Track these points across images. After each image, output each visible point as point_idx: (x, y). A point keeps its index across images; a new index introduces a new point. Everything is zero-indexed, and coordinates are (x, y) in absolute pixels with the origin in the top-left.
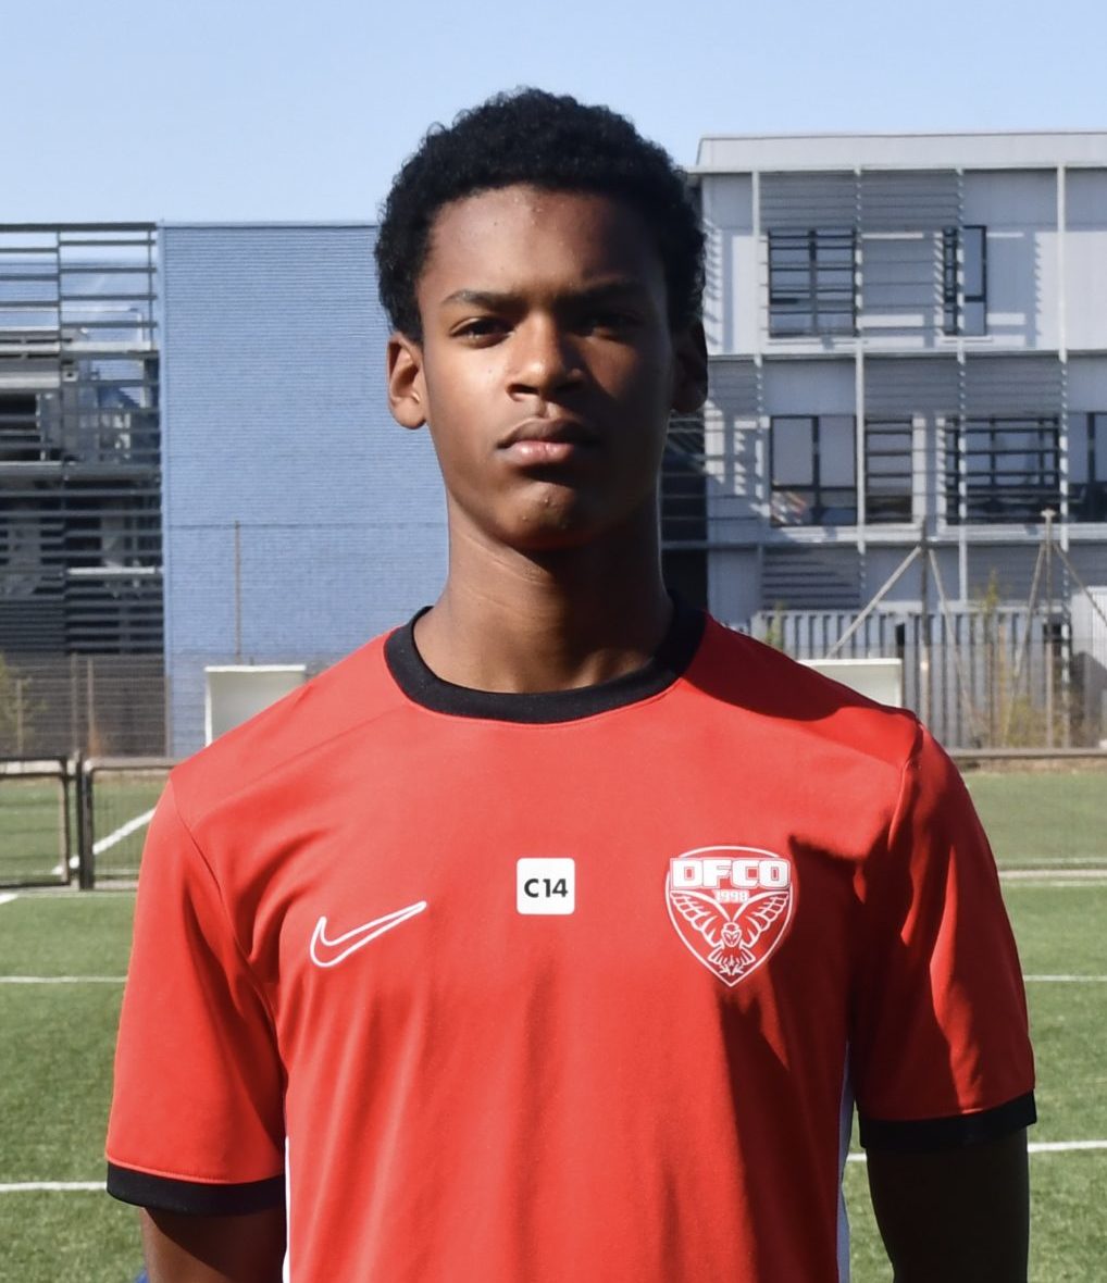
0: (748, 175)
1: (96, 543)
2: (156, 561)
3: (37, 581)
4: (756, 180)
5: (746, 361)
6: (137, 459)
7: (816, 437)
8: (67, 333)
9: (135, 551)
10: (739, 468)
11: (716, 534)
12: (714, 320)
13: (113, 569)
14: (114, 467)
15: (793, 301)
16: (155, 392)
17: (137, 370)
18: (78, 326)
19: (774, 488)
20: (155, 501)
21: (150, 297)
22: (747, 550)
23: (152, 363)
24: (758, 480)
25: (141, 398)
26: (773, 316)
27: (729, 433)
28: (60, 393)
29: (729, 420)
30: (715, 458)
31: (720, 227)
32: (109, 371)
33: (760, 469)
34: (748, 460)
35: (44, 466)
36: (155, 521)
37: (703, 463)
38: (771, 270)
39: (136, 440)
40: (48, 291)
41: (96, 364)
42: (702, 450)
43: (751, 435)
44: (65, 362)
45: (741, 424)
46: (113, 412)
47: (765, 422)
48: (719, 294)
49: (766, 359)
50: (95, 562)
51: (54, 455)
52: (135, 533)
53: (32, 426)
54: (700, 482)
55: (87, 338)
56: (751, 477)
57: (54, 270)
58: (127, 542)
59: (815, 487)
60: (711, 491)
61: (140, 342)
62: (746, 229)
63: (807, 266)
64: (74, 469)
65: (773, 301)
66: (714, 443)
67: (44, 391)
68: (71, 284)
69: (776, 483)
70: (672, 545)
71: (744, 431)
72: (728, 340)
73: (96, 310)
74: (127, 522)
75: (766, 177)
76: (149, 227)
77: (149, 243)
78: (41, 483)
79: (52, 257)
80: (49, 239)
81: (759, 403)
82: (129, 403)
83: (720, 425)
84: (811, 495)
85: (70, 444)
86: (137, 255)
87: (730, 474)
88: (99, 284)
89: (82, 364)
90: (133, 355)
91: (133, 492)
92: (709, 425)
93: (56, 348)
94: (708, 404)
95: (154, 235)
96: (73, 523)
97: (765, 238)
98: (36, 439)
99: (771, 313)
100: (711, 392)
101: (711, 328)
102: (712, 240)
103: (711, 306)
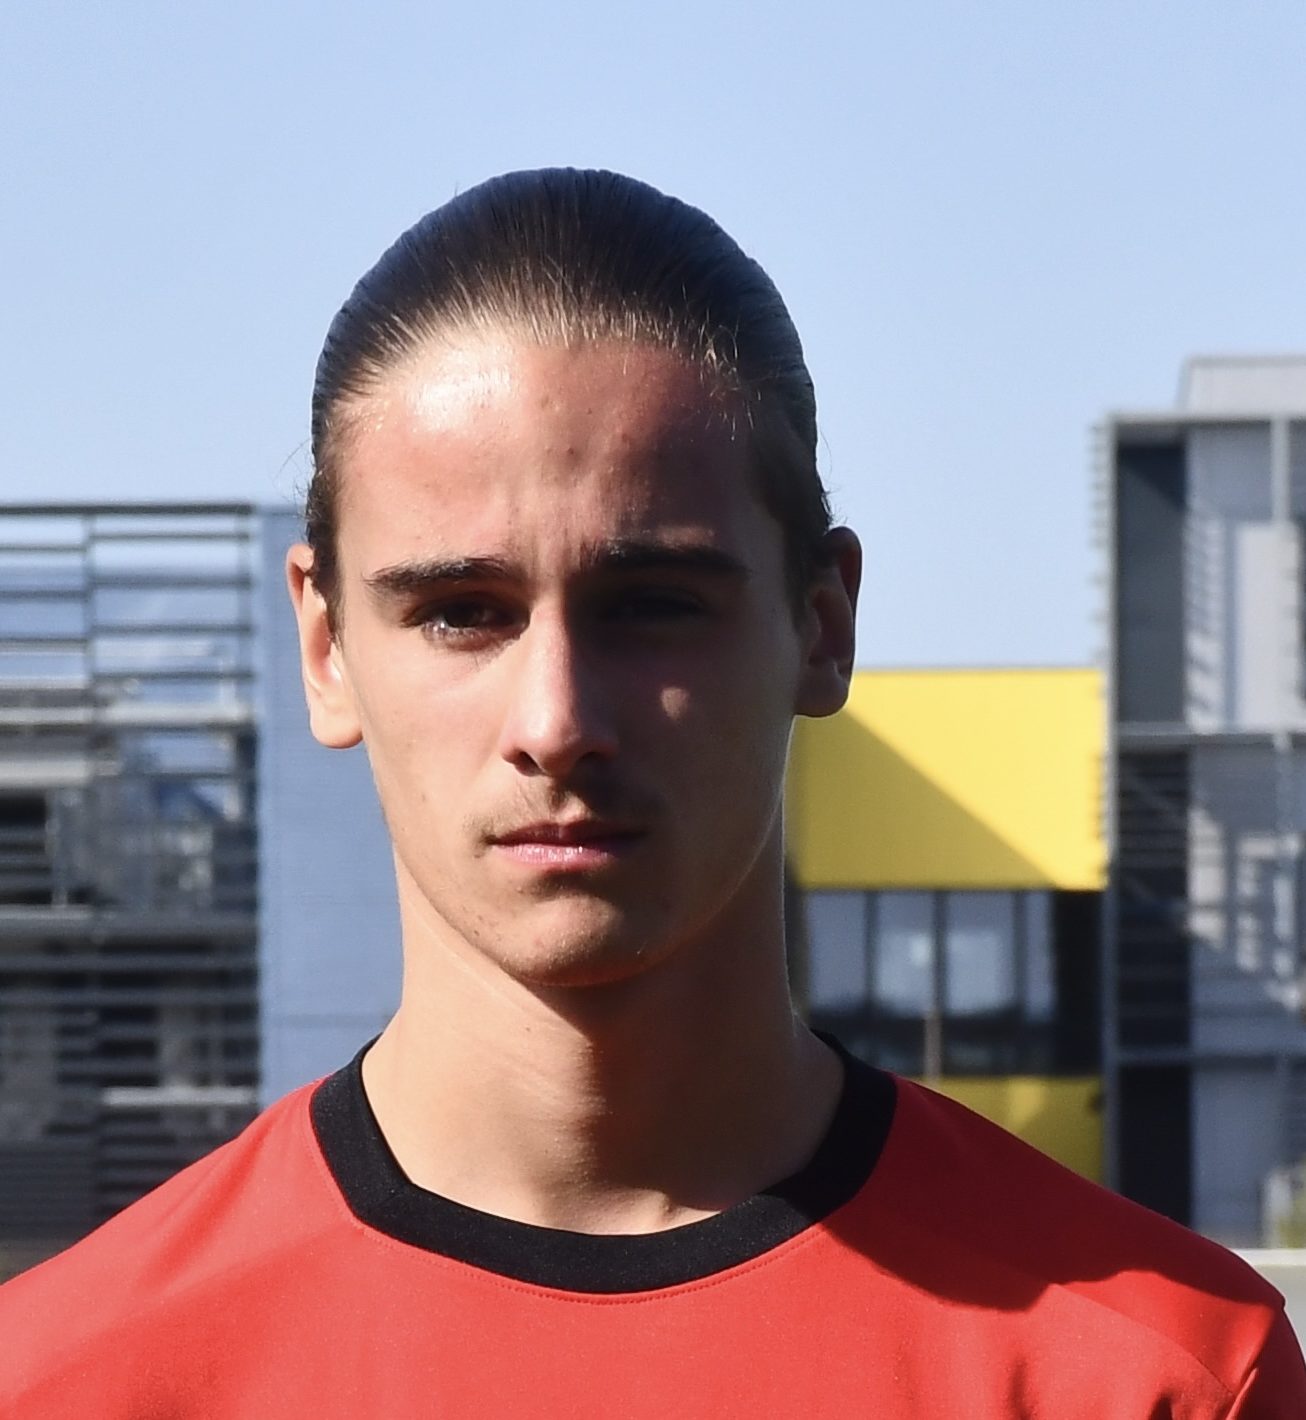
1: (149, 1049)
2: (249, 1079)
3: (49, 1113)
4: (1279, 432)
5: (1260, 744)
6: (223, 905)
8: (105, 690)
9: (217, 1063)
10: (1247, 923)
11: (1209, 1037)
12: (1204, 668)
13: (177, 1094)
14: (179, 920)
16: (250, 792)
17: (219, 753)
18: (119, 678)
20: (249, 977)
21: (243, 630)
22: (1259, 1064)
23: (246, 740)
24: (1281, 944)
25: (229, 803)
27: (1231, 864)
28: (90, 791)
29: (1231, 843)
30: (1209, 907)
31: (1217, 514)
32: (175, 756)
33: (1284, 925)
34: (1264, 909)
35: (64, 917)
36: (248, 1012)
37: (1186, 916)
39: (221, 874)
40: (67, 619)
41: (153, 744)
42: (1185, 894)
43: (1269, 869)
44: (99, 740)
45: (1257, 848)
46: (179, 825)
47: (1294, 845)
48: (1214, 625)
49: (1296, 740)
50: (149, 1081)
51: (82, 896)
52: (216, 1032)
53: (38, 848)
54: (1180, 948)
55: (135, 698)
56: (1268, 941)
57: (76, 583)
58: (201, 1048)
60: (1200, 963)
61: (225, 705)
62: (1261, 514)
64: (113, 922)
66: (1205, 882)
67: (62, 788)
68: (113, 607)
70: (1133, 1056)
71: (1256, 862)
72: (1230, 705)
73: (152, 653)
74: (203, 1014)
76: (242, 510)
77: (242, 537)
78: (56, 945)
79: (74, 561)
80: (70, 530)
82: (208, 812)
83: (1218, 852)
85: (107, 879)
86: (222, 557)
87: (1231, 934)
88: (156, 606)
89: (128, 744)
90: (214, 728)
91: (209, 963)
92: (1198, 852)
93: (79, 715)
94: (1197, 815)
95: (253, 525)
96: (111, 1014)
97: (1295, 529)
98: (46, 870)
100: (1199, 791)
101: (1203, 685)
102: (1204, 533)
103: (1202, 646)
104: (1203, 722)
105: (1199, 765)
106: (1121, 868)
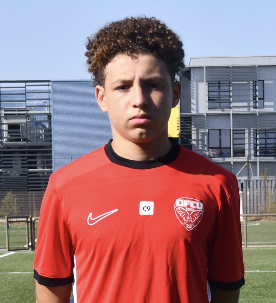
0: (203, 67)
1: (35, 163)
2: (51, 167)
3: (20, 173)
4: (204, 68)
5: (202, 115)
6: (46, 141)
7: (220, 135)
8: (28, 108)
9: (45, 165)
10: (200, 142)
12: (193, 104)
13: (40, 169)
15: (214, 100)
16: (50, 124)
17: (46, 118)
18: (30, 107)
19: (209, 148)
20: (51, 152)
21: (49, 99)
23: (50, 116)
24: (206, 146)
25: (47, 125)
26: (209, 104)
27: (198, 134)
28: (26, 124)
29: (198, 131)
30: (194, 140)
31: (195, 81)
33: (206, 143)
34: (203, 140)
35: (22, 143)
36: (51, 157)
37: (191, 142)
38: (208, 92)
39: (46, 136)
41: (35, 117)
42: (191, 138)
43: (203, 134)
44: (27, 116)
45: (201, 131)
46: (40, 129)
47: (207, 131)
48: (195, 98)
49: (207, 115)
50: (35, 168)
51: (25, 140)
52: (45, 160)
53: (19, 132)
54: (191, 146)
55: (33, 110)
56: (203, 145)
57: (24, 92)
58: (43, 162)
59: (220, 148)
60: (193, 148)
61: (46, 111)
62: (203, 81)
63: (218, 91)
64: (30, 144)
65: (209, 100)
66: (194, 136)
67: (22, 123)
68: (29, 96)
69: (210, 146)
71: (201, 133)
72: (198, 109)
73: (35, 103)
74: (43, 157)
75: (207, 68)
76: (49, 81)
77: (49, 85)
78: (21, 147)
79: (24, 89)
81: (205, 126)
82: (44, 127)
83: (195, 132)
84: (219, 150)
85: (29, 137)
87: (198, 144)
88: (36, 96)
89: (32, 116)
90: (45, 114)
91: (45, 149)
92: (193, 132)
93: (25, 112)
94: (192, 126)
95: (50, 83)
96: (29, 157)
97: (207, 83)
98: (20, 136)
99: (209, 103)
100: (193, 123)
101: (193, 107)
102: (193, 84)
103: (193, 101)
104: (193, 112)
105: (193, 118)
106: (181, 134)
